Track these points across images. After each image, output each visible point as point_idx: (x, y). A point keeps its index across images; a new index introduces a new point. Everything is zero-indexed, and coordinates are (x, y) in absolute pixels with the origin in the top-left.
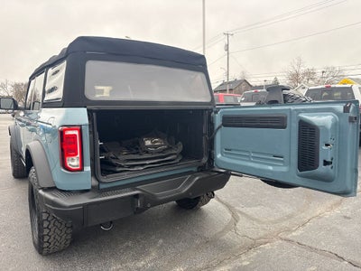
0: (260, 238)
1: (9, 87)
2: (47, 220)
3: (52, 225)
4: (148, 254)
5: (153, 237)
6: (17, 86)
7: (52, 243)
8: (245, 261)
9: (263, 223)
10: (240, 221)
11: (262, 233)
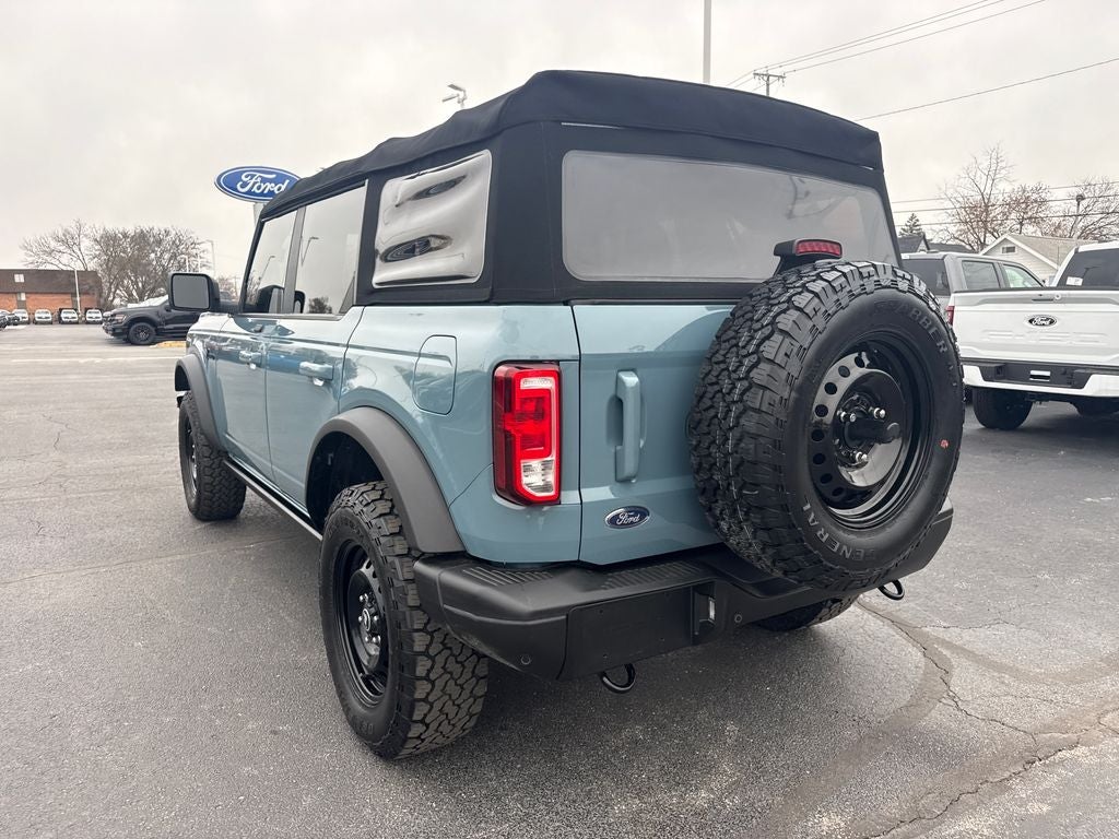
0: (1047, 728)
1: (86, 243)
2: (425, 653)
3: (438, 670)
4: (710, 768)
5: (702, 715)
6: (109, 241)
7: (433, 726)
8: (1031, 798)
9: (1036, 680)
10: (956, 672)
11: (1046, 714)
